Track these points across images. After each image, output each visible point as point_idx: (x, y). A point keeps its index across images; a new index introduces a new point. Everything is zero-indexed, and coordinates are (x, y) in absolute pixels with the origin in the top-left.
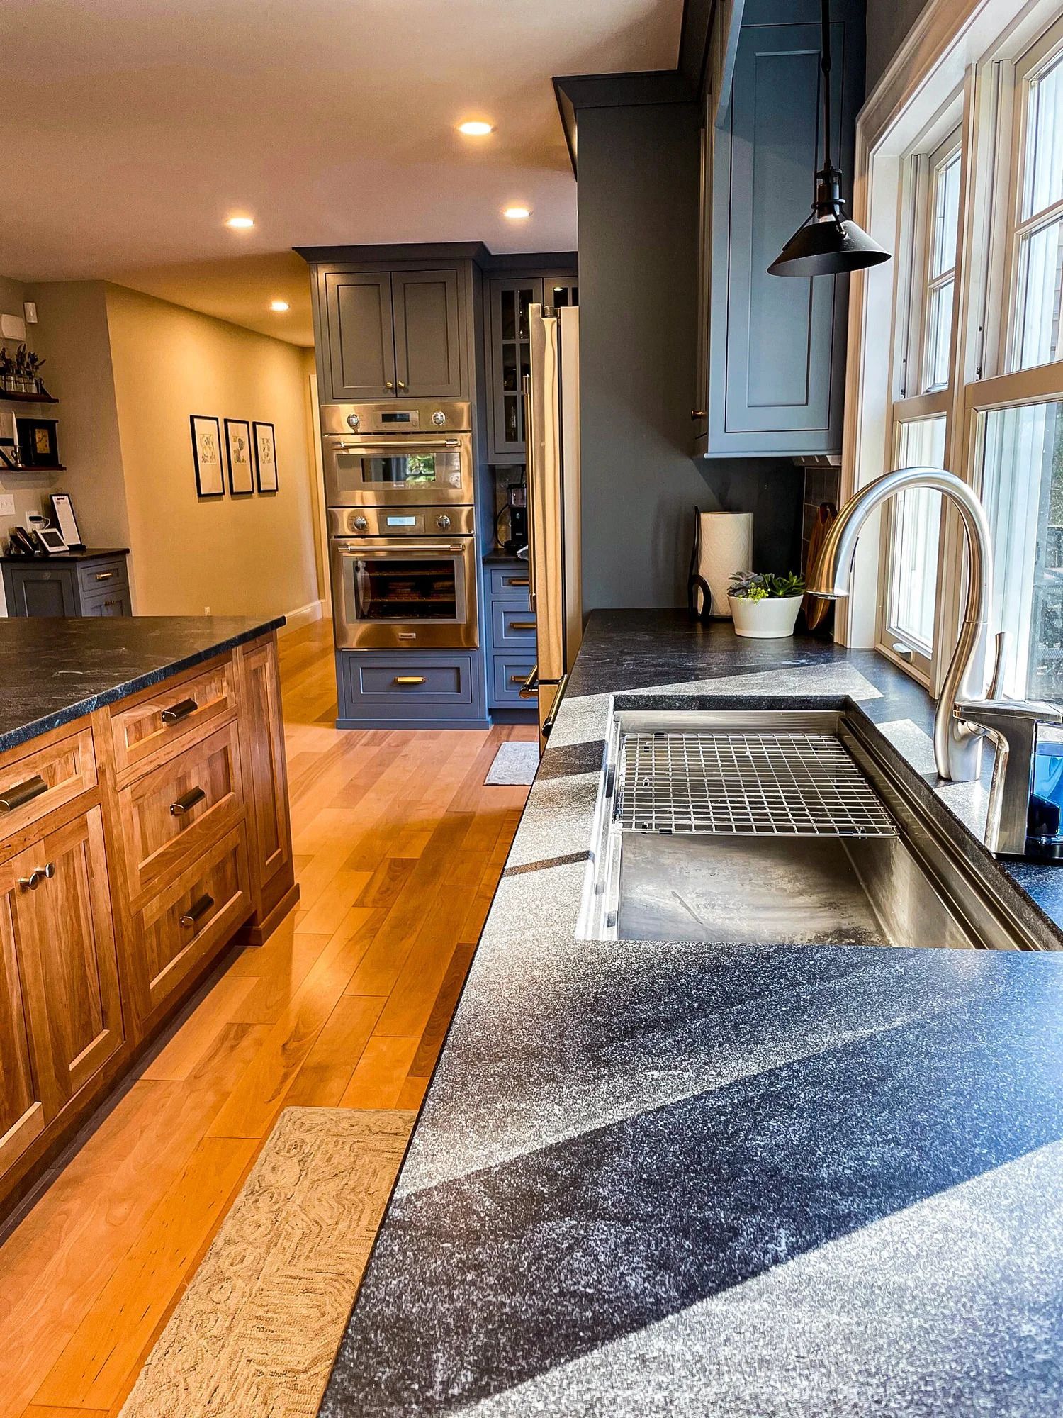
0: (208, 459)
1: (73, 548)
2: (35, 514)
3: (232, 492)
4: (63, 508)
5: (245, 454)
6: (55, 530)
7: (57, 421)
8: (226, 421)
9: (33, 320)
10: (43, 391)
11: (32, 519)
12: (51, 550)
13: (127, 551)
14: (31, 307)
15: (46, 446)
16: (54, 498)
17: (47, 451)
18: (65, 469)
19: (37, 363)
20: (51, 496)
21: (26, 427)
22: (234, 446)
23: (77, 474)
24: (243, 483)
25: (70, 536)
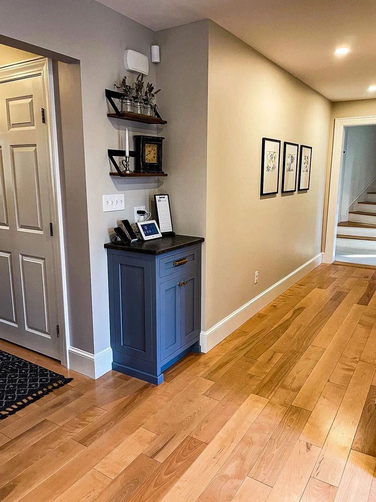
0: (271, 170)
1: (165, 235)
2: (142, 209)
3: (282, 191)
4: (163, 205)
5: (294, 166)
6: (154, 221)
7: (164, 138)
8: (285, 143)
9: (156, 59)
10: (157, 114)
11: (139, 212)
12: (146, 238)
13: (203, 240)
14: (155, 49)
15: (154, 157)
16: (157, 197)
17: (155, 161)
18: (166, 175)
19: (153, 92)
20: (155, 196)
21: (139, 142)
22: (288, 160)
23: (175, 179)
24: (290, 185)
25: (165, 226)
